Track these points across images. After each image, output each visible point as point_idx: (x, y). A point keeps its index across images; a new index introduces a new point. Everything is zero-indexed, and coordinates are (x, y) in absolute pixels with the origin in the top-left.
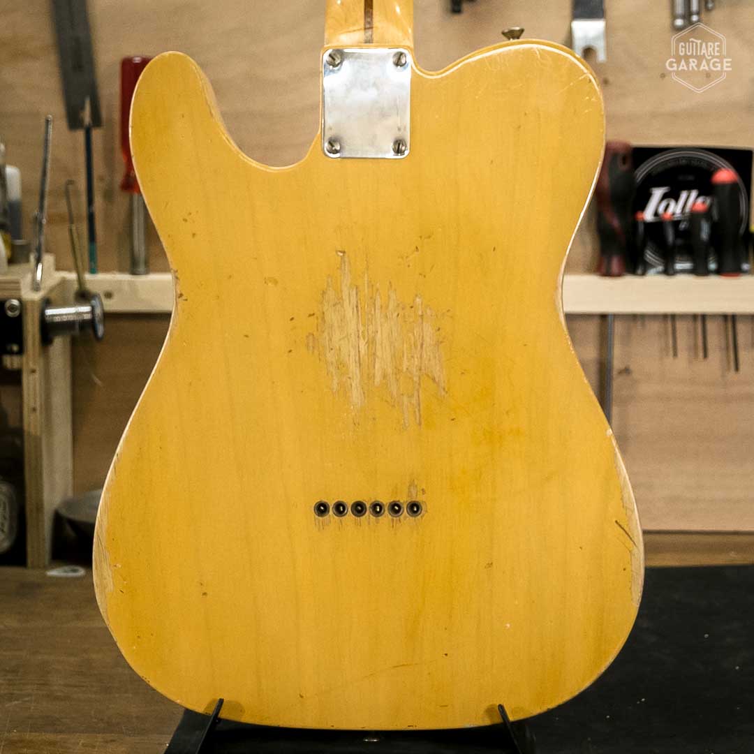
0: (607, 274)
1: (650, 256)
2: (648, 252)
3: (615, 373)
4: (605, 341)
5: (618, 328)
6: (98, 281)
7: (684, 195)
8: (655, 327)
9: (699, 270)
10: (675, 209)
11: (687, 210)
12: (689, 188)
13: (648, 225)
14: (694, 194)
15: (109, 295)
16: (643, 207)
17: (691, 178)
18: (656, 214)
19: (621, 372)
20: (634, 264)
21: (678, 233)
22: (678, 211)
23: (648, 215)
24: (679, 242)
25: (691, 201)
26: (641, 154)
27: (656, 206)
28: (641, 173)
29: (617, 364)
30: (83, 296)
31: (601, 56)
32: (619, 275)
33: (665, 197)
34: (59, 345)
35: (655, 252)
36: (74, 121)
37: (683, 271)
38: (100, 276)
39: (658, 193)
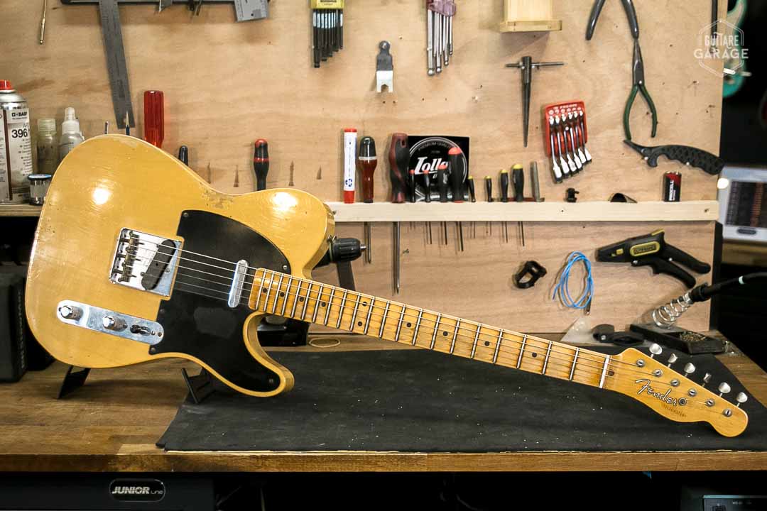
0: (396, 202)
1: (417, 192)
2: (416, 190)
3: (401, 252)
4: (395, 237)
5: (403, 230)
7: (435, 160)
8: (421, 228)
9: (443, 199)
10: (431, 168)
11: (436, 169)
12: (437, 157)
13: (416, 176)
14: (440, 160)
16: (414, 168)
17: (438, 152)
18: (421, 171)
19: (404, 252)
20: (410, 197)
21: (431, 180)
23: (417, 172)
24: (432, 185)
25: (439, 164)
26: (412, 140)
27: (421, 167)
28: (412, 150)
29: (402, 248)
31: (391, 90)
32: (402, 202)
33: (425, 162)
35: (420, 190)
36: (121, 124)
37: (434, 200)
39: (421, 160)
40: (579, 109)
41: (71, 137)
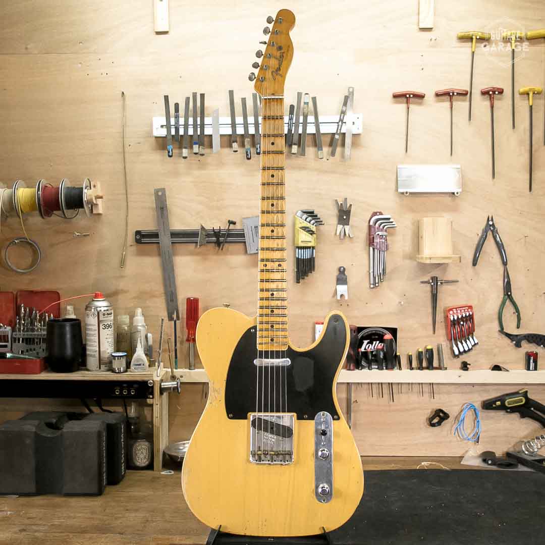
0: (349, 370)
1: (363, 363)
2: (363, 362)
3: (352, 402)
4: (349, 392)
5: (353, 387)
6: (178, 372)
7: (374, 342)
8: (366, 387)
9: (380, 368)
10: (371, 348)
11: (375, 348)
12: (376, 340)
13: (362, 352)
14: (378, 342)
15: (181, 377)
16: (361, 347)
17: (377, 337)
18: (365, 349)
19: (354, 402)
20: (358, 366)
21: (373, 356)
22: (373, 348)
23: (362, 349)
24: (373, 358)
25: (377, 345)
26: (360, 329)
27: (365, 346)
28: (360, 335)
29: (353, 400)
30: (173, 378)
31: (346, 298)
32: (353, 370)
33: (368, 343)
34: (165, 394)
35: (365, 362)
36: (171, 319)
37: (374, 368)
38: (178, 370)
39: (366, 342)
40: (469, 310)
41: (139, 328)
